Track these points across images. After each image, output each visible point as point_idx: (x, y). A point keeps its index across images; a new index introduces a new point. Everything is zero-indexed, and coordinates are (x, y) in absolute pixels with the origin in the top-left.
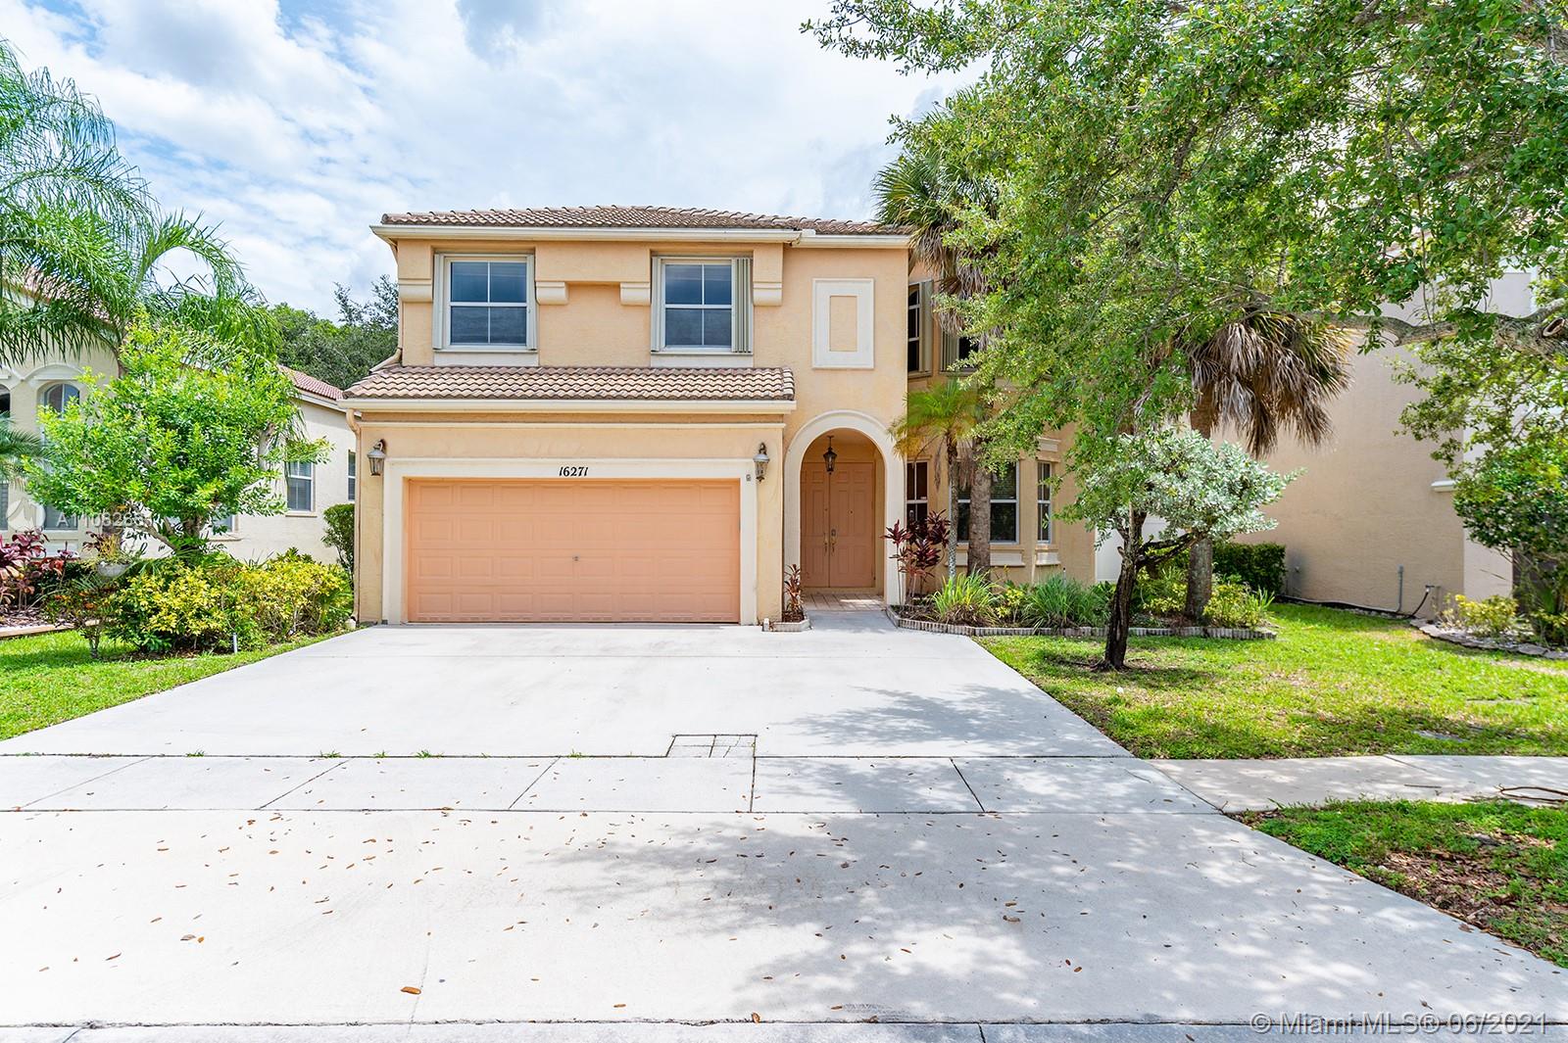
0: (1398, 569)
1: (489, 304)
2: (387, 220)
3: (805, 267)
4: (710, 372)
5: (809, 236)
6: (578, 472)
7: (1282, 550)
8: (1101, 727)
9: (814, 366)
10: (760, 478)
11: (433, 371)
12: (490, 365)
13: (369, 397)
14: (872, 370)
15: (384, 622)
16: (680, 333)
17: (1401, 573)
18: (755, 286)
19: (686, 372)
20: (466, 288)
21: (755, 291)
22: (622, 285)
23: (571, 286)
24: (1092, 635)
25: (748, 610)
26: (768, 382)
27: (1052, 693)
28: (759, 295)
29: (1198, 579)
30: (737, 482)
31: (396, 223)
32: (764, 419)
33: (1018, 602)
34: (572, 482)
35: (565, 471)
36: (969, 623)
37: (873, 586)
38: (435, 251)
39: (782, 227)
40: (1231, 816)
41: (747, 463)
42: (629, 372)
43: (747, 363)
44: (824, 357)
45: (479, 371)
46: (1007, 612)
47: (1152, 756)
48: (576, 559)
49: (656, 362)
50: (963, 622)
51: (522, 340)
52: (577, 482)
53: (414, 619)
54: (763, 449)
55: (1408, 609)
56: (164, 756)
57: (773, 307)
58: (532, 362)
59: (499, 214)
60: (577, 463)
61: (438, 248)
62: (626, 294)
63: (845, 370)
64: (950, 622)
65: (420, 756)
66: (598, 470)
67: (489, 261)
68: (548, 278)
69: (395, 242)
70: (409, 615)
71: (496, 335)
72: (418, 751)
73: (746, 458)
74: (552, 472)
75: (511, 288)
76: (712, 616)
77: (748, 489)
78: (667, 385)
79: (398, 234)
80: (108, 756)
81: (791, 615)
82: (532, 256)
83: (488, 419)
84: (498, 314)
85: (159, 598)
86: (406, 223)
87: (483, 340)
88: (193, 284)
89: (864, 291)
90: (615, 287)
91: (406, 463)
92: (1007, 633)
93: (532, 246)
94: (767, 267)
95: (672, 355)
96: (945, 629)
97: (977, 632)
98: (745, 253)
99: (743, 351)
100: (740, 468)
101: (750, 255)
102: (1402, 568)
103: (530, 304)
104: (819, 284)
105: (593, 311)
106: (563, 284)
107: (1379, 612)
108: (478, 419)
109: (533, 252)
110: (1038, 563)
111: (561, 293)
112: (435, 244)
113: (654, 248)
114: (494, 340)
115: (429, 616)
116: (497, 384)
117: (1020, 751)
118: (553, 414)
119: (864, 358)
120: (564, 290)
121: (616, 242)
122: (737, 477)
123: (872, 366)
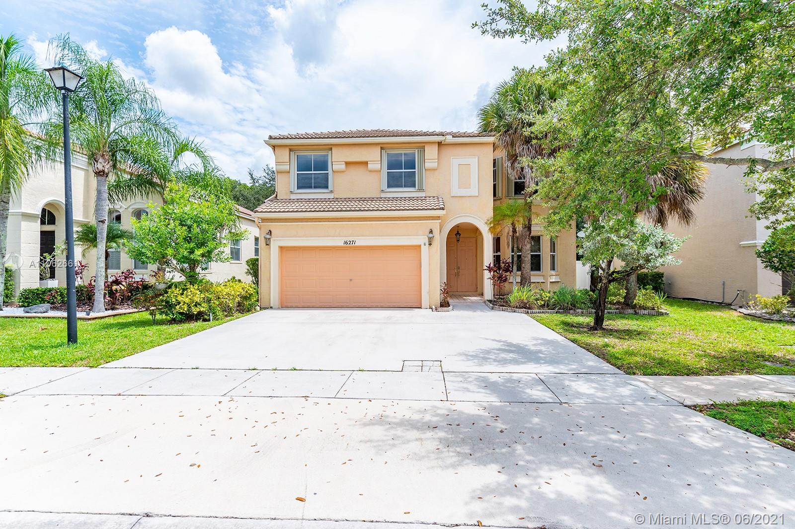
0: (723, 283)
1: (313, 172)
2: (271, 138)
3: (447, 152)
4: (407, 199)
5: (449, 139)
6: (351, 243)
7: (663, 274)
8: (603, 358)
9: (452, 195)
10: (430, 244)
11: (290, 201)
12: (313, 198)
13: (264, 212)
14: (478, 196)
15: (271, 308)
16: (394, 181)
17: (724, 284)
18: (426, 161)
19: (396, 199)
20: (304, 166)
21: (426, 163)
22: (368, 162)
23: (347, 164)
24: (582, 313)
25: (425, 302)
26: (432, 203)
27: (574, 341)
28: (428, 165)
29: (630, 288)
30: (420, 246)
31: (274, 139)
32: (431, 218)
33: (547, 298)
34: (349, 247)
35: (346, 243)
36: (525, 308)
37: (477, 291)
38: (290, 150)
39: (438, 135)
40: (689, 407)
41: (424, 238)
42: (372, 199)
43: (422, 194)
44: (456, 191)
45: (309, 200)
46: (543, 303)
47: (634, 374)
48: (351, 280)
49: (383, 195)
50: (522, 307)
51: (327, 187)
52: (350, 247)
53: (284, 306)
54: (431, 232)
55: (728, 301)
56: (182, 369)
57: (434, 170)
58: (331, 196)
59: (317, 134)
60: (351, 239)
61: (292, 149)
62: (370, 166)
63: (465, 197)
64: (517, 307)
65: (292, 370)
66: (360, 242)
67: (312, 154)
68: (337, 160)
69: (274, 147)
70: (281, 305)
71: (316, 185)
72: (291, 367)
73: (424, 235)
74: (340, 242)
75: (322, 165)
76: (410, 305)
77: (425, 249)
78: (389, 205)
79: (275, 143)
80: (158, 368)
81: (444, 304)
82: (331, 151)
83: (314, 220)
84: (316, 176)
85: (180, 298)
86: (278, 139)
87: (310, 187)
88: (193, 167)
89: (473, 162)
90: (366, 163)
91: (280, 240)
92: (543, 312)
93: (330, 147)
94: (431, 153)
95: (390, 192)
96: (514, 310)
97: (529, 312)
98: (421, 147)
99: (421, 190)
100: (422, 240)
101: (424, 148)
102: (724, 282)
103: (330, 171)
104: (454, 159)
105: (356, 174)
106: (344, 163)
107: (713, 302)
108: (309, 221)
109: (331, 149)
110: (551, 281)
111: (343, 167)
112: (290, 147)
113: (382, 146)
114: (315, 187)
115: (289, 305)
116: (316, 206)
117: (569, 370)
118: (341, 218)
119: (474, 191)
120: (344, 165)
121: (366, 144)
122: (420, 244)
123: (477, 195)
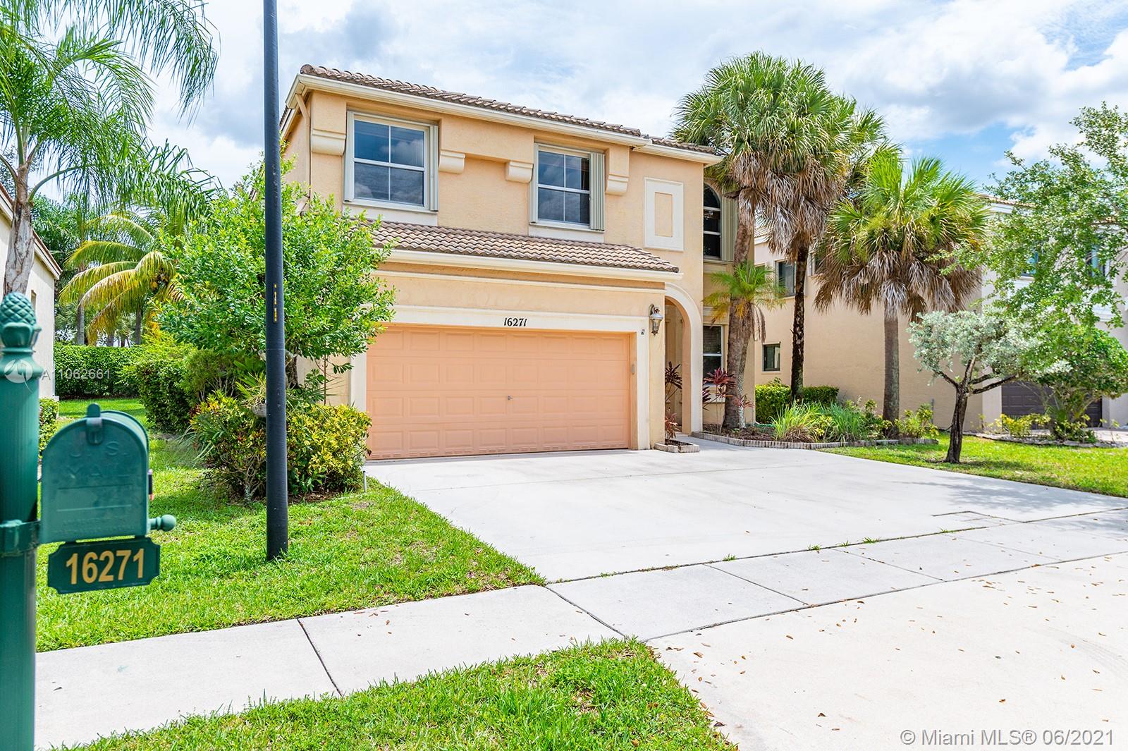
1: (389, 164)
2: (306, 70)
3: (641, 166)
5: (649, 147)
6: (519, 323)
7: (837, 390)
9: (646, 246)
10: (655, 332)
14: (682, 252)
16: (549, 209)
18: (610, 177)
20: (368, 147)
21: (608, 182)
22: (511, 163)
23: (470, 159)
25: (643, 437)
28: (612, 185)
30: (630, 337)
31: (317, 75)
32: (653, 286)
34: (514, 331)
35: (508, 322)
38: (351, 109)
41: (642, 321)
42: (511, 237)
43: (601, 238)
44: (652, 240)
46: (822, 432)
48: (509, 398)
49: (533, 232)
50: (798, 441)
51: (421, 201)
54: (653, 310)
57: (617, 195)
58: (433, 222)
60: (518, 315)
61: (353, 104)
62: (513, 171)
63: (665, 250)
66: (536, 322)
67: (390, 125)
68: (451, 147)
71: (397, 193)
73: (641, 316)
74: (499, 323)
75: (410, 153)
76: (609, 444)
79: (321, 87)
81: (669, 439)
82: (436, 127)
83: (445, 271)
84: (397, 174)
87: (386, 196)
89: (677, 191)
90: (504, 164)
93: (437, 117)
94: (618, 162)
95: (545, 227)
96: (786, 445)
97: (812, 446)
98: (604, 149)
99: (600, 231)
100: (637, 323)
101: (605, 152)
102: (933, 400)
103: (428, 168)
104: (648, 182)
105: (483, 182)
106: (463, 156)
109: (438, 123)
111: (460, 164)
112: (351, 102)
113: (538, 133)
114: (395, 198)
118: (515, 273)
119: (676, 243)
120: (464, 160)
121: (508, 126)
122: (634, 331)
123: (682, 250)
